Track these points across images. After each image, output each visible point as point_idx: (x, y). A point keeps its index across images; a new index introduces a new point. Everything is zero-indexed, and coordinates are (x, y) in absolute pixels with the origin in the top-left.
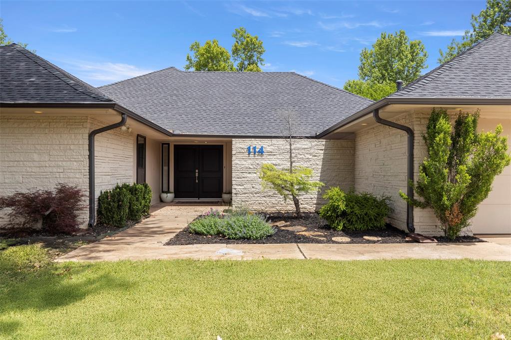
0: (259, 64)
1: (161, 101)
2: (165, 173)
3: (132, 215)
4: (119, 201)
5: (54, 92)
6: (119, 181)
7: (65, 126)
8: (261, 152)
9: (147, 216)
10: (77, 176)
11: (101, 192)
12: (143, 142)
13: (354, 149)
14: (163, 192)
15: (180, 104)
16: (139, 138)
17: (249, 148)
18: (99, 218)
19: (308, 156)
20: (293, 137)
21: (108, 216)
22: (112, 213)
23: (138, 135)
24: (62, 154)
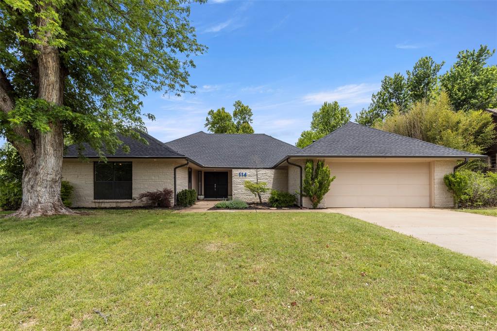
0: (249, 122)
2: (200, 186)
3: (189, 203)
5: (160, 152)
6: (183, 188)
7: (165, 165)
8: (245, 175)
9: (194, 204)
10: (170, 185)
12: (190, 171)
13: (287, 173)
14: (199, 195)
17: (240, 174)
18: (178, 202)
19: (267, 177)
20: (258, 168)
23: (189, 167)
24: (163, 176)
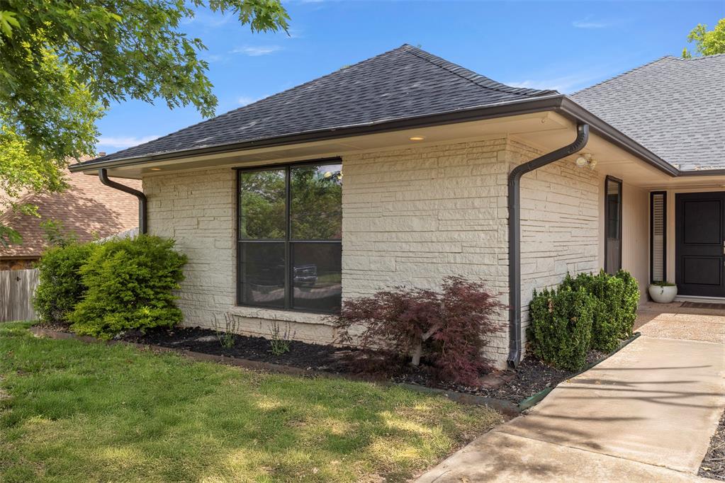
1: (649, 115)
2: (658, 248)
3: (598, 341)
4: (571, 315)
5: (445, 97)
6: (570, 267)
7: (465, 161)
10: (487, 261)
11: (535, 294)
12: (616, 192)
14: (653, 282)
15: (688, 116)
16: (609, 183)
18: (530, 347)
21: (548, 345)
22: (555, 340)
23: (607, 176)
24: (458, 216)
